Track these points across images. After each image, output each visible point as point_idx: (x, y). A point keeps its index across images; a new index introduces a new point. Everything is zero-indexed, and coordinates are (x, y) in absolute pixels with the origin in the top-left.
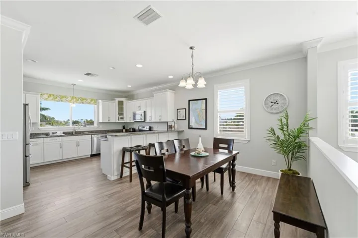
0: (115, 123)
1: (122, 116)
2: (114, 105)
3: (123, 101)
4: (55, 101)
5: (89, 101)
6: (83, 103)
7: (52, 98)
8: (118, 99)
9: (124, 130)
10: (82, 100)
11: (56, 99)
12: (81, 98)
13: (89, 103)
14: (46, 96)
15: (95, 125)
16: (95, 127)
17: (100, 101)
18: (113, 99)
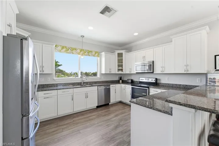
0: (115, 74)
1: (120, 68)
2: (115, 57)
3: (122, 54)
4: (67, 53)
5: (94, 53)
6: (89, 55)
7: (64, 50)
8: (118, 52)
9: (121, 81)
10: (88, 53)
11: (68, 51)
12: (88, 51)
13: (94, 56)
14: (60, 48)
15: (98, 75)
16: (98, 78)
17: (103, 53)
18: (113, 52)
